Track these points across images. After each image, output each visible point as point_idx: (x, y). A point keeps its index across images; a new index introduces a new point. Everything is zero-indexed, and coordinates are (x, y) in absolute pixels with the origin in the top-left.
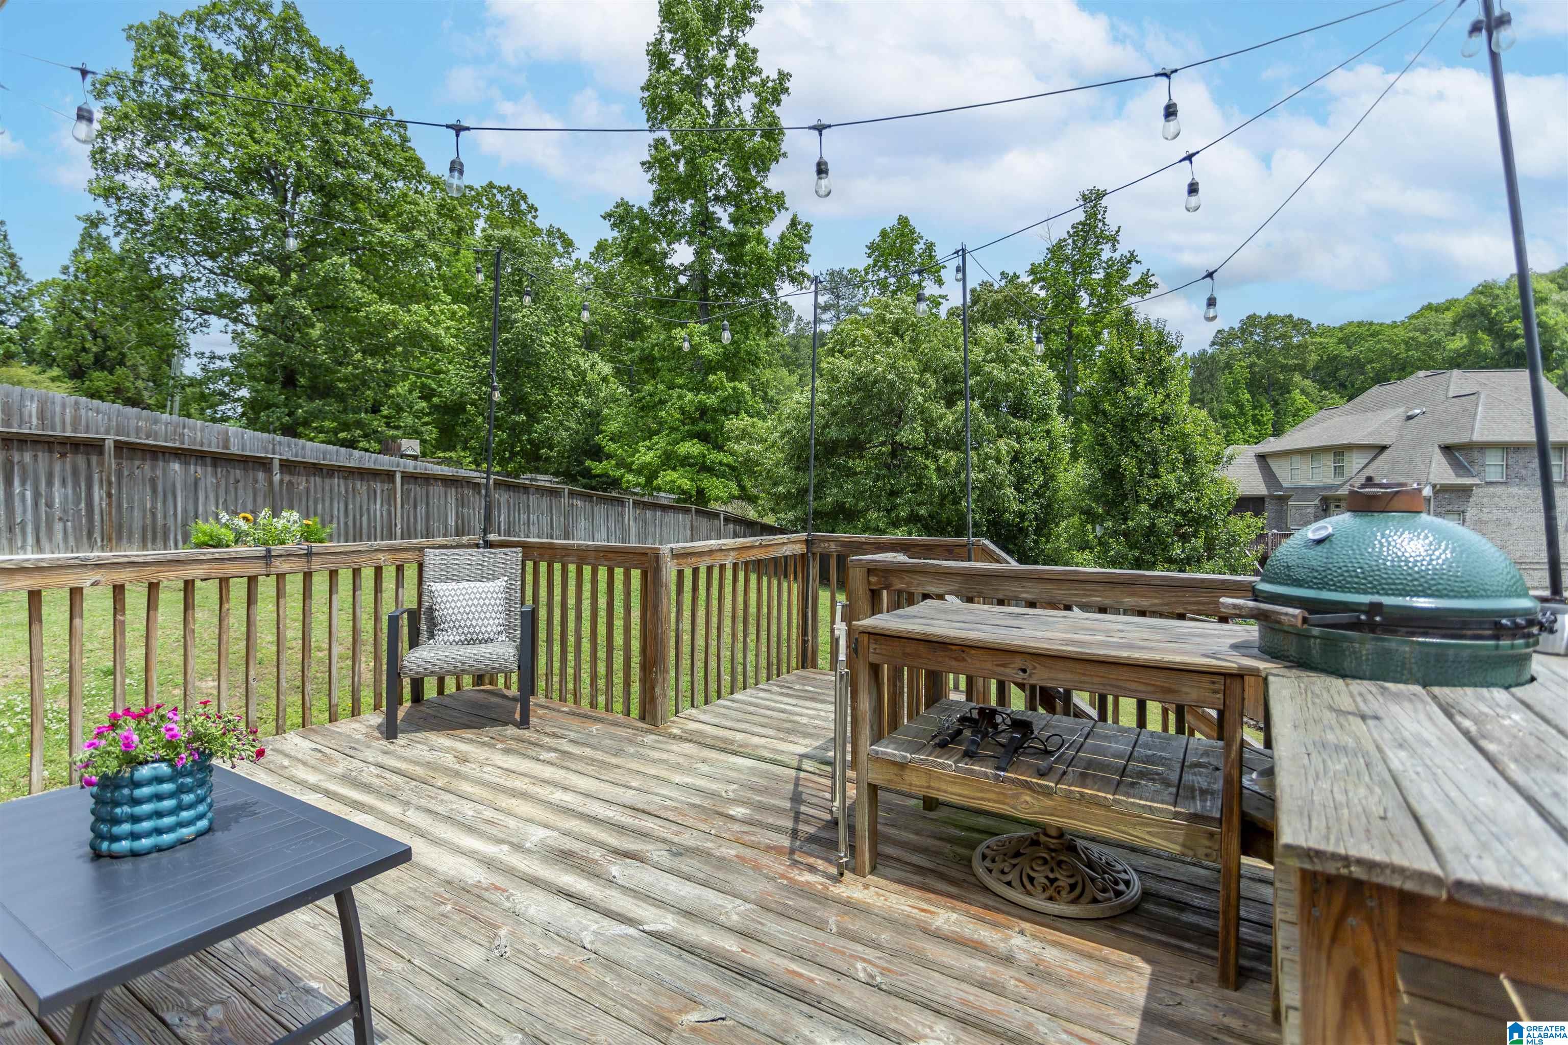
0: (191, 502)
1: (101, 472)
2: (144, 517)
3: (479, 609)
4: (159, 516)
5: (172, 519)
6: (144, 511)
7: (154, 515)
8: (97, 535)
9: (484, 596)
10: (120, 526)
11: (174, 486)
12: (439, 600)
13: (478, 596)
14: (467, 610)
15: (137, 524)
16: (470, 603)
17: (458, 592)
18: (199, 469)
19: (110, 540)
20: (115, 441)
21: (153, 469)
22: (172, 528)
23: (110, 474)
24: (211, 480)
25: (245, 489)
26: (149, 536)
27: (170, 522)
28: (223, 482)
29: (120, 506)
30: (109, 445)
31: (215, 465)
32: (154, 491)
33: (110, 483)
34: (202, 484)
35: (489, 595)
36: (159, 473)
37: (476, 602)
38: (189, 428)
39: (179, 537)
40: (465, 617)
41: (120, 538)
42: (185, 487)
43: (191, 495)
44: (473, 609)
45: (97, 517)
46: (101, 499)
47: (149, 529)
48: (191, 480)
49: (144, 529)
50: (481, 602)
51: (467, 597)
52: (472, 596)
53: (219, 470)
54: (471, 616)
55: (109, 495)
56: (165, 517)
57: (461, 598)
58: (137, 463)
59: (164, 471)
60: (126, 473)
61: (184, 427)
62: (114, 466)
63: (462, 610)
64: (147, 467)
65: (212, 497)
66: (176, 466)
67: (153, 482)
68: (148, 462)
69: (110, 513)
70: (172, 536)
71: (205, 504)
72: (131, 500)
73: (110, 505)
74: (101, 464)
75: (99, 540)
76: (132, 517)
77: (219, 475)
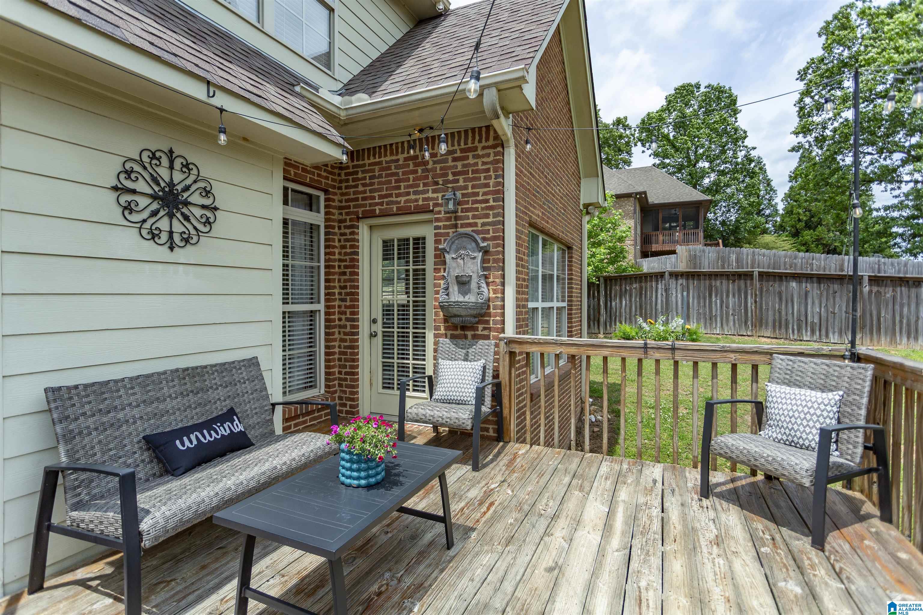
0: (803, 305)
1: (752, 289)
2: (774, 315)
3: (802, 415)
4: (783, 313)
5: (791, 316)
6: (775, 311)
7: (780, 313)
8: (749, 323)
9: (810, 404)
10: (761, 319)
11: (792, 296)
12: (770, 399)
13: (804, 403)
14: (791, 414)
15: (770, 319)
16: (795, 408)
17: (788, 396)
18: (808, 285)
19: (756, 327)
20: (759, 272)
21: (780, 286)
22: (791, 321)
23: (756, 290)
24: (816, 292)
25: (841, 298)
26: (777, 327)
27: (790, 318)
28: (825, 293)
29: (761, 307)
30: (756, 274)
31: (819, 283)
32: (781, 299)
33: (756, 295)
34: (810, 295)
35: (816, 405)
36: (783, 288)
37: (800, 409)
38: (816, 260)
39: (795, 327)
40: (788, 419)
41: (761, 326)
42: (799, 296)
43: (803, 301)
44: (796, 414)
45: (749, 314)
46: (752, 304)
47: (777, 321)
48: (803, 293)
49: (774, 321)
50: (806, 410)
51: (794, 402)
52: (799, 402)
53: (822, 285)
54: (793, 420)
55: (756, 302)
56: (787, 315)
57: (789, 401)
58: (771, 283)
59: (787, 287)
60: (765, 289)
61: (813, 259)
62: (758, 286)
63: (786, 413)
64: (776, 285)
65: (817, 302)
66: (794, 284)
67: (780, 293)
68: (777, 283)
69: (756, 312)
70: (790, 326)
71: (812, 308)
72: (767, 304)
73: (756, 307)
74: (752, 284)
75: (750, 326)
76: (768, 315)
77: (822, 289)
